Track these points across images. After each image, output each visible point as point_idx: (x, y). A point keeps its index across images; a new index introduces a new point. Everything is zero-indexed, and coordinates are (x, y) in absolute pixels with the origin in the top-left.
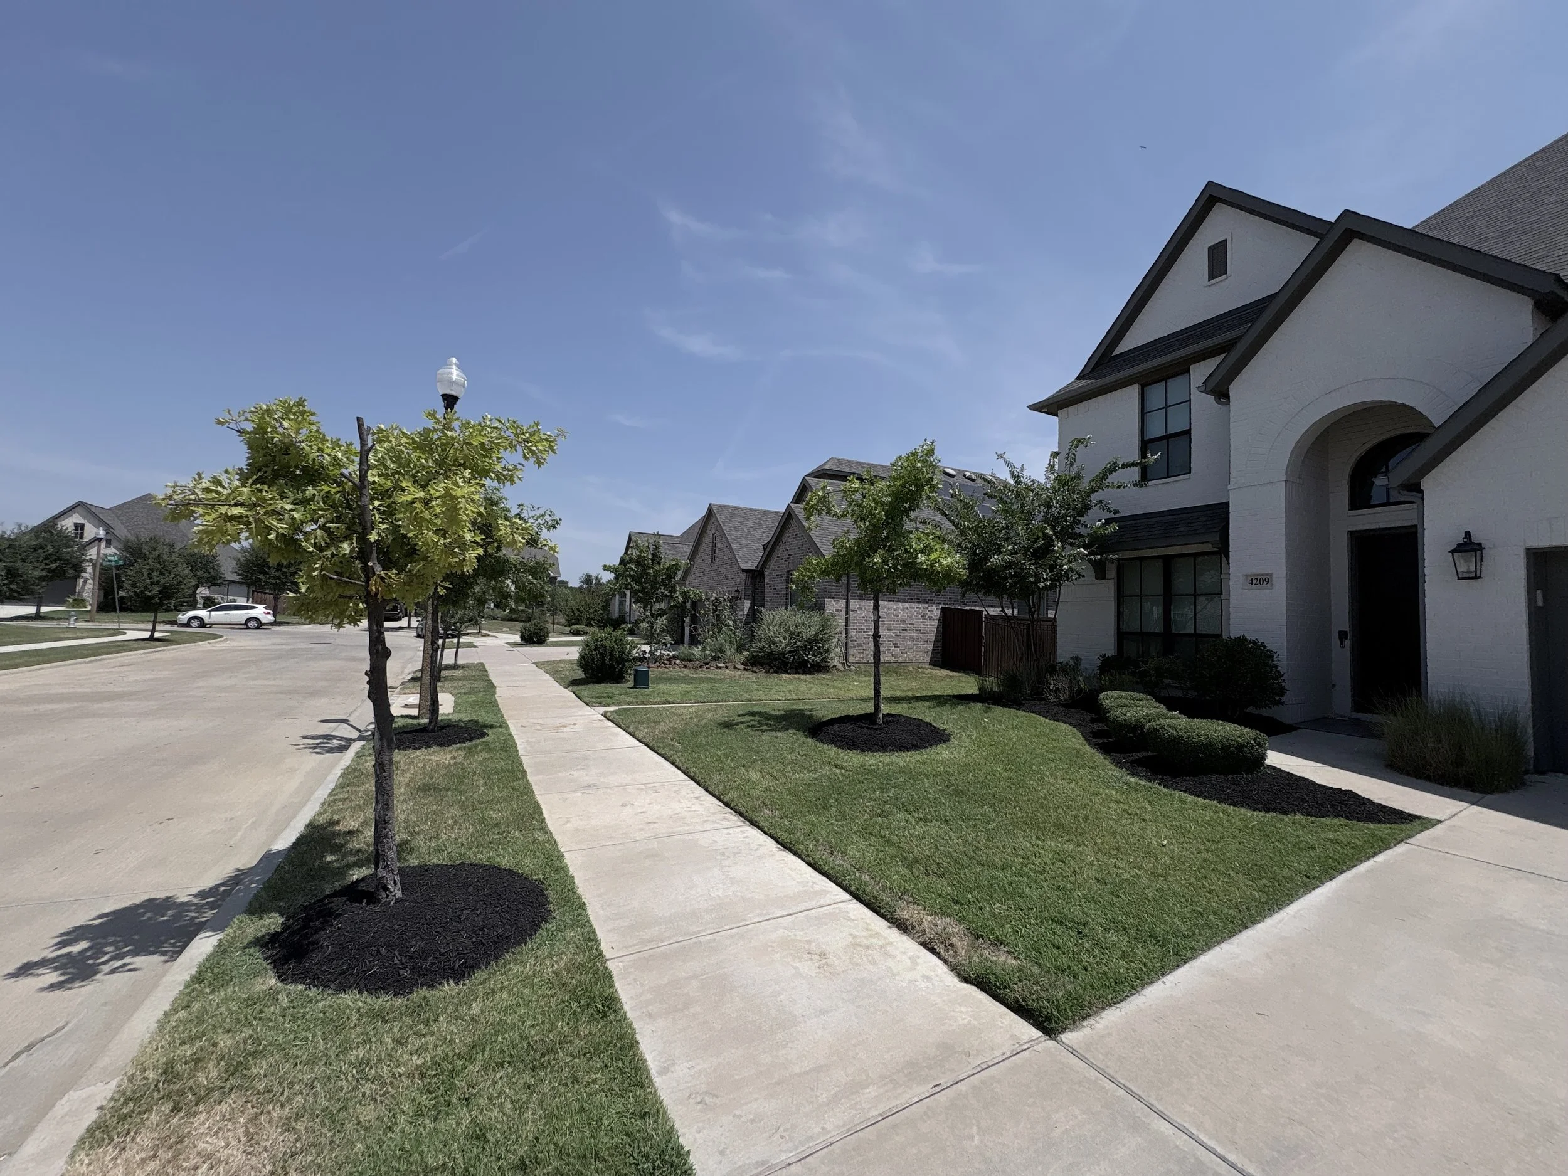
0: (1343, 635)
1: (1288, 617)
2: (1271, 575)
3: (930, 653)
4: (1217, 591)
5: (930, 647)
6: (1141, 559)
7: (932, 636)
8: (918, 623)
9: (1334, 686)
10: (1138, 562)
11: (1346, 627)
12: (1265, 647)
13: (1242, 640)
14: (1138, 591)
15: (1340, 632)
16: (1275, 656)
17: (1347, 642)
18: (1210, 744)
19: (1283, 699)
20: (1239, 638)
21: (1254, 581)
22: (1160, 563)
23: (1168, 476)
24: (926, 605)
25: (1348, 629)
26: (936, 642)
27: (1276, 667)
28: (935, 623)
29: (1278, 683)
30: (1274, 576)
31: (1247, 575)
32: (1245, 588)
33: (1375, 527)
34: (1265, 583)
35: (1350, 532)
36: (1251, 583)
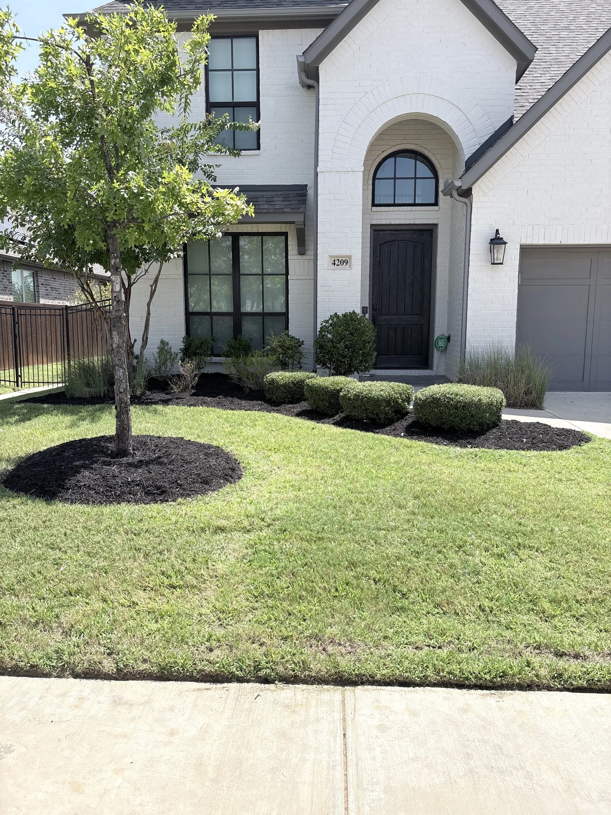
0: (365, 310)
1: (361, 295)
2: (350, 257)
15: (363, 308)
21: (337, 262)
25: (368, 305)
30: (353, 258)
31: (331, 257)
32: (330, 268)
33: (388, 222)
34: (345, 264)
35: (372, 225)
36: (334, 264)
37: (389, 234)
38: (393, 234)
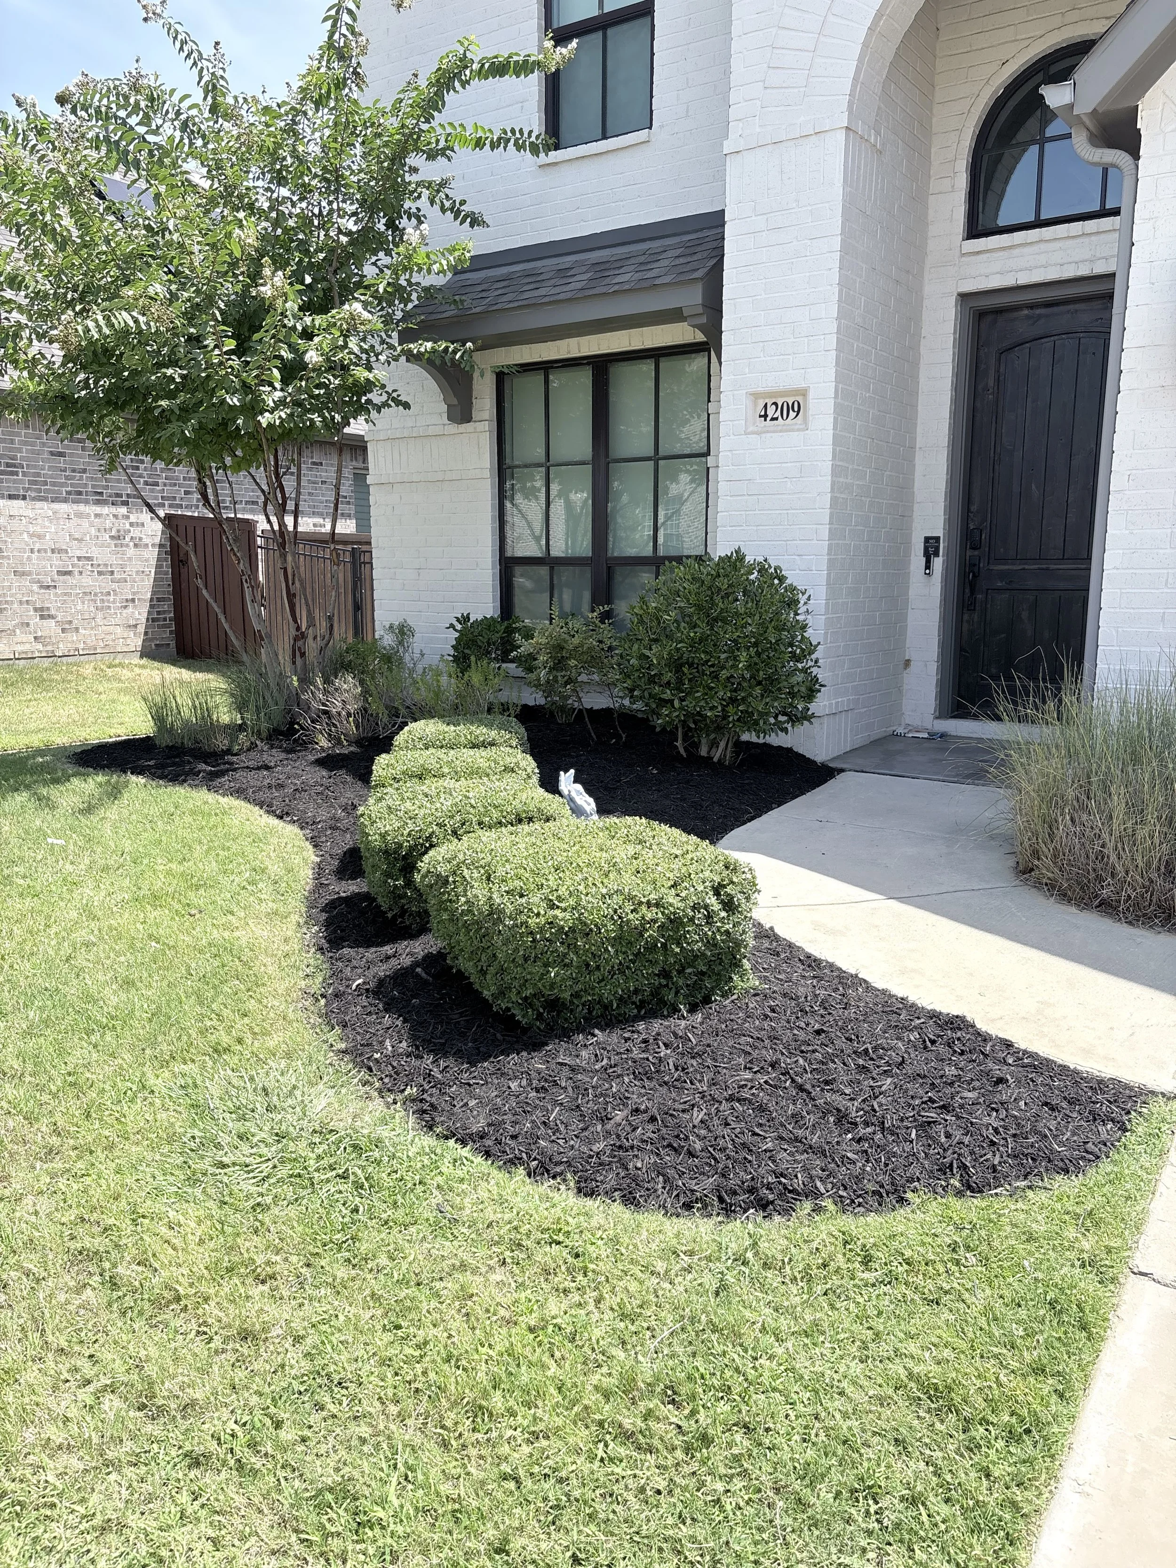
0: (931, 547)
1: (834, 501)
2: (804, 393)
3: (141, 629)
4: (701, 447)
5: (140, 614)
6: (546, 367)
7: (145, 587)
8: (104, 554)
9: (907, 663)
10: (540, 377)
11: (938, 531)
12: (782, 579)
13: (736, 561)
14: (540, 451)
15: (927, 539)
16: (803, 599)
17: (938, 563)
18: (582, 929)
19: (814, 707)
20: (729, 558)
21: (771, 411)
22: (584, 378)
23: (604, 137)
24: (123, 510)
25: (939, 532)
26: (156, 601)
27: (804, 627)
28: (151, 555)
29: (805, 670)
30: (811, 395)
31: (756, 396)
32: (751, 429)
33: (1008, 281)
34: (792, 414)
35: (964, 297)
36: (765, 416)
37: (1028, 317)
38: (1040, 316)
